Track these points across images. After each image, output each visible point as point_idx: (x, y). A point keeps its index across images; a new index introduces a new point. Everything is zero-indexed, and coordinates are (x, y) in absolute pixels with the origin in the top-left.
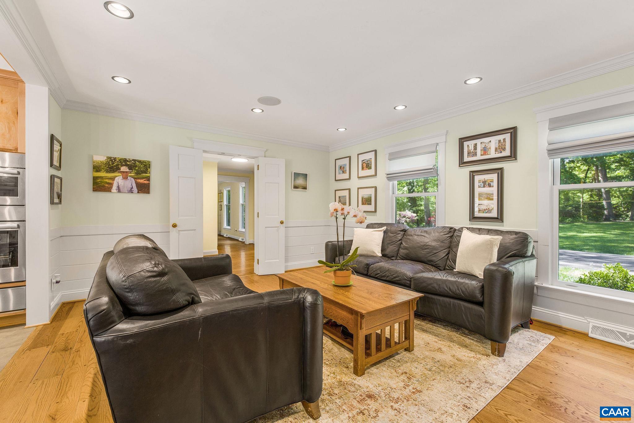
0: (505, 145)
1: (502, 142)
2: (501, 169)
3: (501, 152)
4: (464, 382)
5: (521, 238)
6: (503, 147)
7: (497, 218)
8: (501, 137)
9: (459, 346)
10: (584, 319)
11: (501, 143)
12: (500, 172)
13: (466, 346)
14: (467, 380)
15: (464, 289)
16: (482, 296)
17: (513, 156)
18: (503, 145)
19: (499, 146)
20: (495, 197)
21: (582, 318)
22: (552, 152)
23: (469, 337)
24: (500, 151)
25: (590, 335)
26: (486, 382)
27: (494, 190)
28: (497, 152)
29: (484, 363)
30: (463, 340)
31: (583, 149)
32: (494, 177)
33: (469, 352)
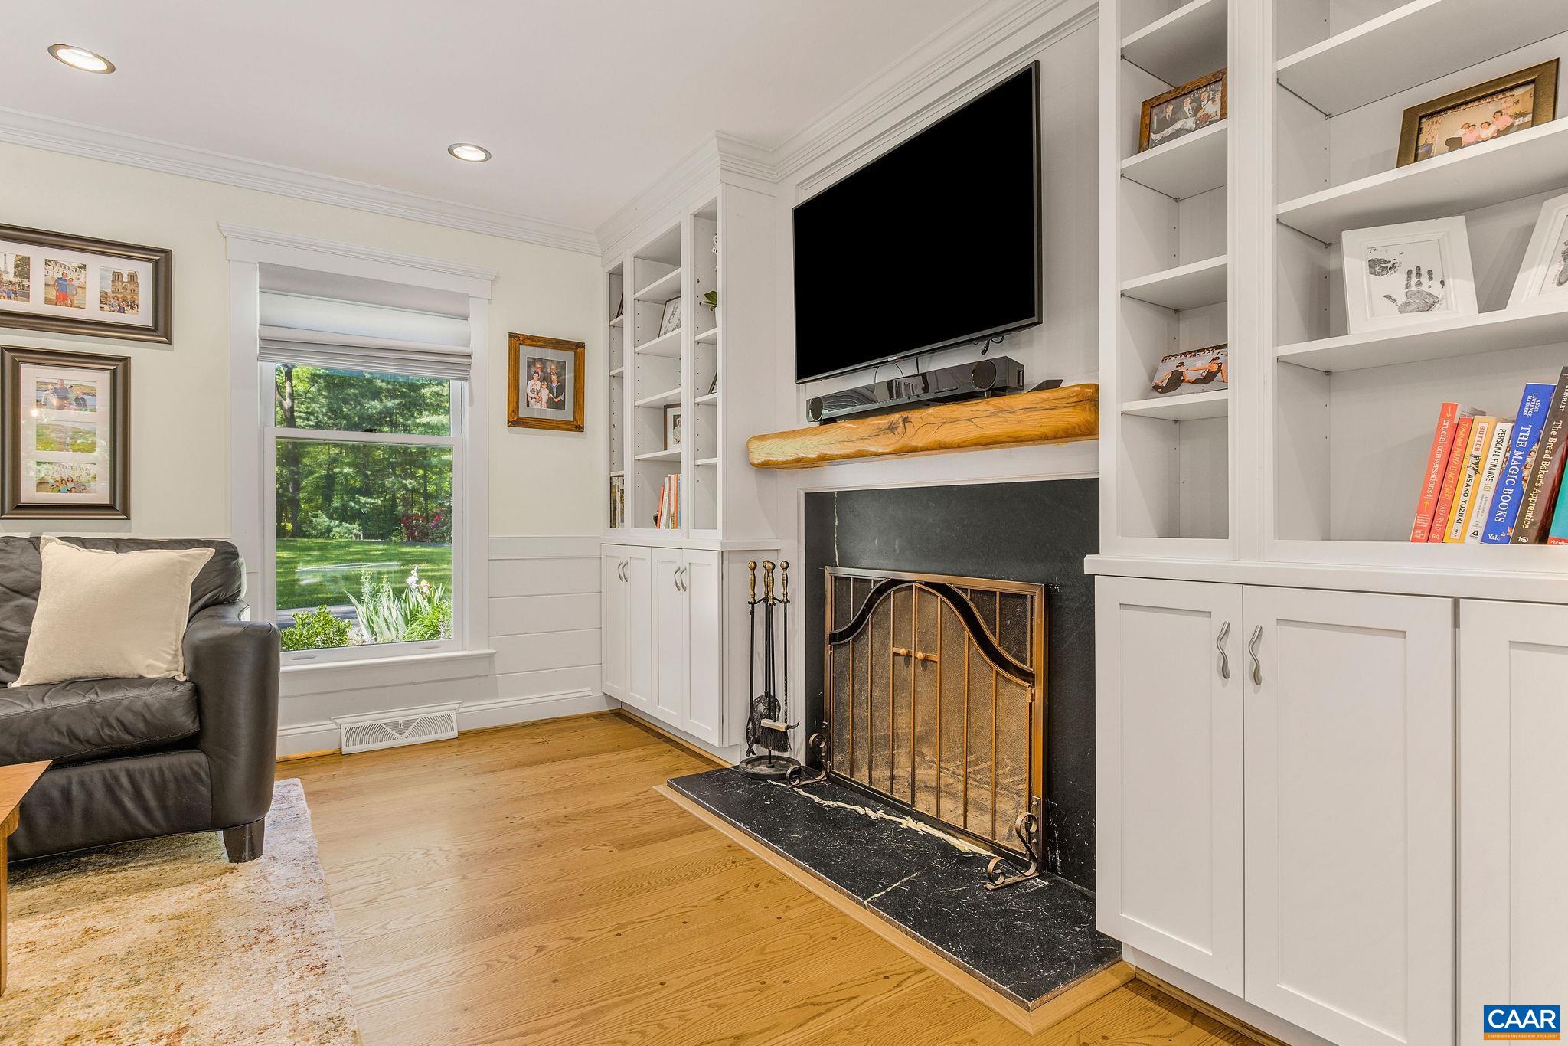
0: (134, 292)
1: (125, 280)
2: (125, 361)
3: (121, 310)
4: (252, 940)
5: (222, 553)
6: (129, 297)
7: (112, 508)
8: (125, 266)
9: (137, 895)
10: (330, 722)
11: (122, 282)
12: (120, 372)
13: (152, 886)
14: (253, 932)
15: (129, 718)
16: (198, 718)
17: (160, 329)
18: (129, 291)
19: (116, 290)
20: (103, 443)
21: (326, 722)
22: (271, 345)
23: (130, 865)
24: (119, 305)
25: (346, 750)
26: (293, 910)
27: (98, 418)
28: (107, 308)
29: (243, 886)
30: (123, 878)
31: (338, 355)
32: (99, 380)
33: (179, 889)
